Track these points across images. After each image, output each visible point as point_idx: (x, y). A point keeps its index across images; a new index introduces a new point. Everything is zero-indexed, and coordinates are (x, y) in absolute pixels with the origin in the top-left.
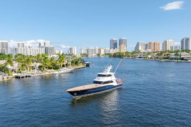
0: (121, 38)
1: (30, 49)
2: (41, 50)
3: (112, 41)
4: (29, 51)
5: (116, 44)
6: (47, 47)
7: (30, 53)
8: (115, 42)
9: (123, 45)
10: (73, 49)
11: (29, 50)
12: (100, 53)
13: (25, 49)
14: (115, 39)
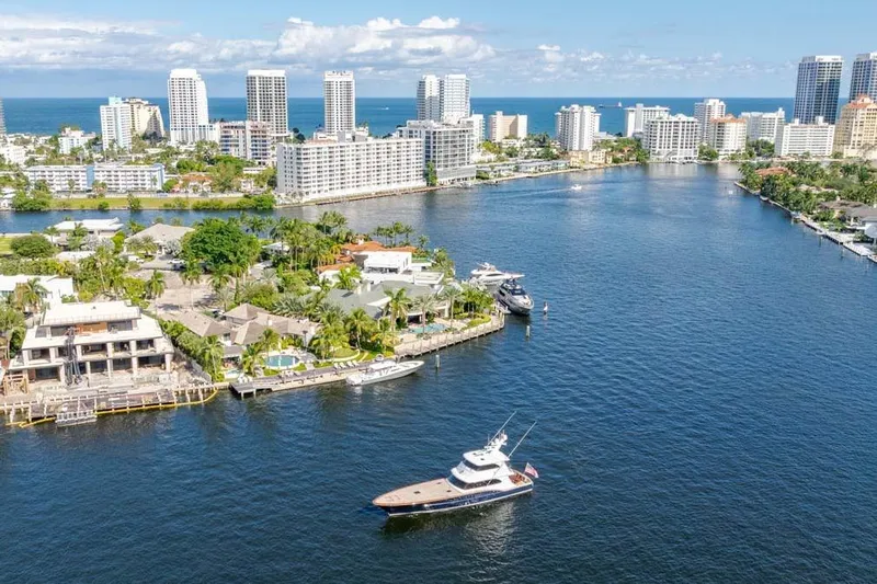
0: (868, 55)
1: (355, 148)
2: (406, 145)
3: (809, 69)
4: (351, 157)
5: (834, 84)
6: (435, 133)
7: (355, 166)
8: (826, 78)
9: (867, 100)
10: (577, 116)
11: (351, 153)
12: (720, 144)
13: (335, 150)
14: (827, 59)
